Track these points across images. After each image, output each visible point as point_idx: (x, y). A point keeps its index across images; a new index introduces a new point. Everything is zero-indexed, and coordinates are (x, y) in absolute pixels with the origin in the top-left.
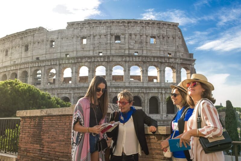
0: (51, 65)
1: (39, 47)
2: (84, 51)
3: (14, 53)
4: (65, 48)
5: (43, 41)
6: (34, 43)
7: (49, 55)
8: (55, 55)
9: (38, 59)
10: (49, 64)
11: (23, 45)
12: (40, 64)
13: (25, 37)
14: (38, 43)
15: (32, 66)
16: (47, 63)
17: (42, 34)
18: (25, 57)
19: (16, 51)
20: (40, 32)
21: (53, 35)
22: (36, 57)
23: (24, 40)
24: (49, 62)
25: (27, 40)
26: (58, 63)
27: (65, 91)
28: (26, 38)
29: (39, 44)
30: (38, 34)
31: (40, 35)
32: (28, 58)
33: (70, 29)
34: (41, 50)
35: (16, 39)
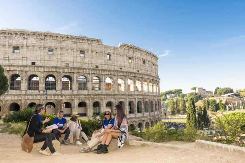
0: (111, 75)
1: (97, 57)
2: (131, 68)
3: (66, 55)
4: (119, 63)
5: (101, 52)
6: (92, 52)
7: (107, 65)
8: (112, 67)
9: (97, 67)
10: (109, 74)
11: (78, 50)
12: (100, 72)
13: (79, 42)
14: (97, 52)
15: (92, 73)
16: (107, 72)
17: (100, 46)
18: (82, 62)
19: (68, 53)
20: (98, 43)
21: (109, 49)
22: (95, 65)
23: (78, 45)
24: (109, 72)
25: (83, 46)
26: (116, 74)
27: (123, 97)
28: (81, 44)
29: (98, 54)
30: (95, 45)
31: (98, 46)
32: (86, 64)
33: (122, 49)
34: (100, 60)
35: (67, 41)
